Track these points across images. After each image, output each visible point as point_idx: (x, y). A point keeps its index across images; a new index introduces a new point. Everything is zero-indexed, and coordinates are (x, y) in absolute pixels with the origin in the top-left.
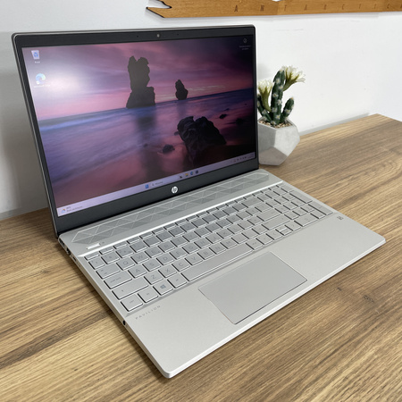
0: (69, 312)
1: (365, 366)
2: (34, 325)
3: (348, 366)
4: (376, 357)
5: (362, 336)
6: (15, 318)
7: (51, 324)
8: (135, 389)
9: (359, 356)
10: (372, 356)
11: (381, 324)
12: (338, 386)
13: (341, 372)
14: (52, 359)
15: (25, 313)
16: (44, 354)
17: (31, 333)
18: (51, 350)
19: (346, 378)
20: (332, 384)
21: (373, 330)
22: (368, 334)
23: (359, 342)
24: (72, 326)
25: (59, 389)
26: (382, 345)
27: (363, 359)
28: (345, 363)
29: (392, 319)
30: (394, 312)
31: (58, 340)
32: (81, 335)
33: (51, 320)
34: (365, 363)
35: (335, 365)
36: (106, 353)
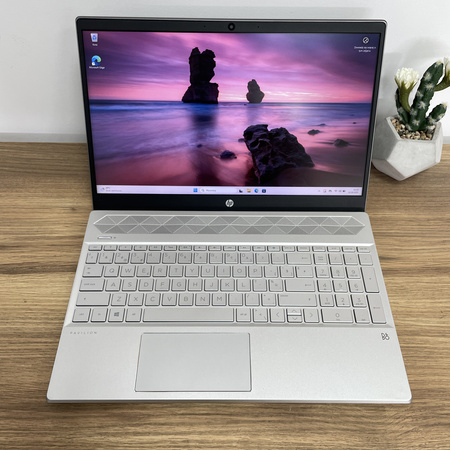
0: (58, 253)
1: (215, 444)
2: (32, 251)
3: (201, 433)
4: (234, 445)
5: (246, 419)
6: (26, 238)
7: (41, 256)
8: (44, 340)
9: (221, 433)
10: (232, 442)
11: (279, 421)
12: (173, 442)
13: (189, 433)
14: (19, 285)
15: (34, 239)
16: (18, 278)
17: (24, 257)
18: (26, 277)
19: (188, 441)
20: (170, 437)
21: (264, 421)
22: (254, 422)
23: (237, 422)
24: (51, 266)
25: (6, 309)
26: (253, 440)
27: (221, 438)
28: (202, 430)
29: (297, 425)
30: (307, 421)
31: (35, 272)
32: (50, 277)
33: (44, 253)
34: (218, 442)
35: (192, 425)
36: (51, 301)
